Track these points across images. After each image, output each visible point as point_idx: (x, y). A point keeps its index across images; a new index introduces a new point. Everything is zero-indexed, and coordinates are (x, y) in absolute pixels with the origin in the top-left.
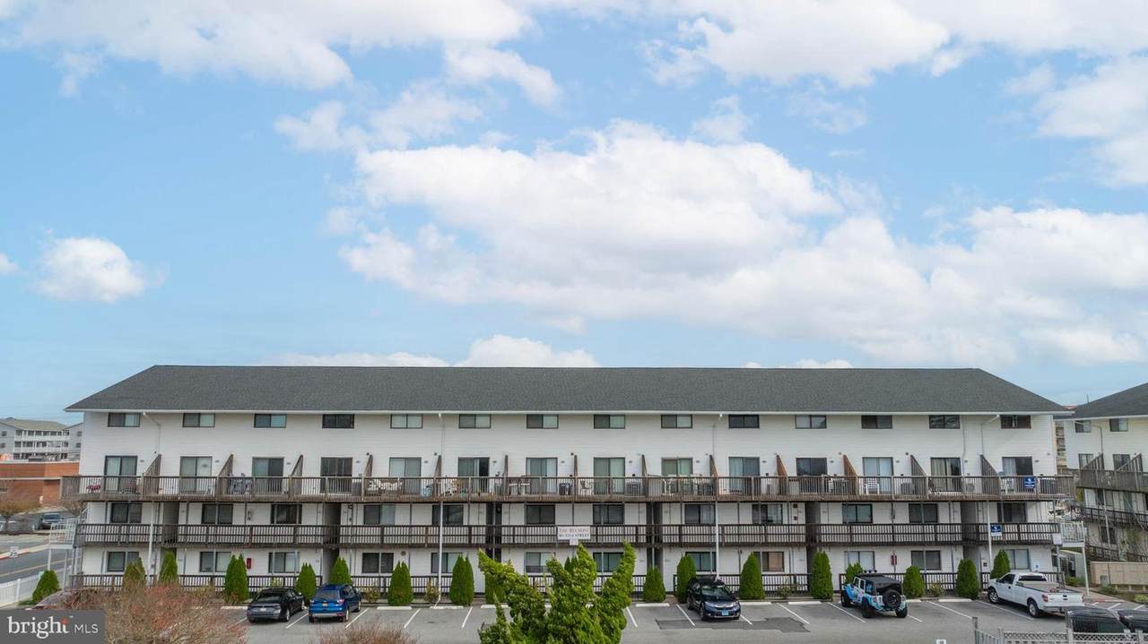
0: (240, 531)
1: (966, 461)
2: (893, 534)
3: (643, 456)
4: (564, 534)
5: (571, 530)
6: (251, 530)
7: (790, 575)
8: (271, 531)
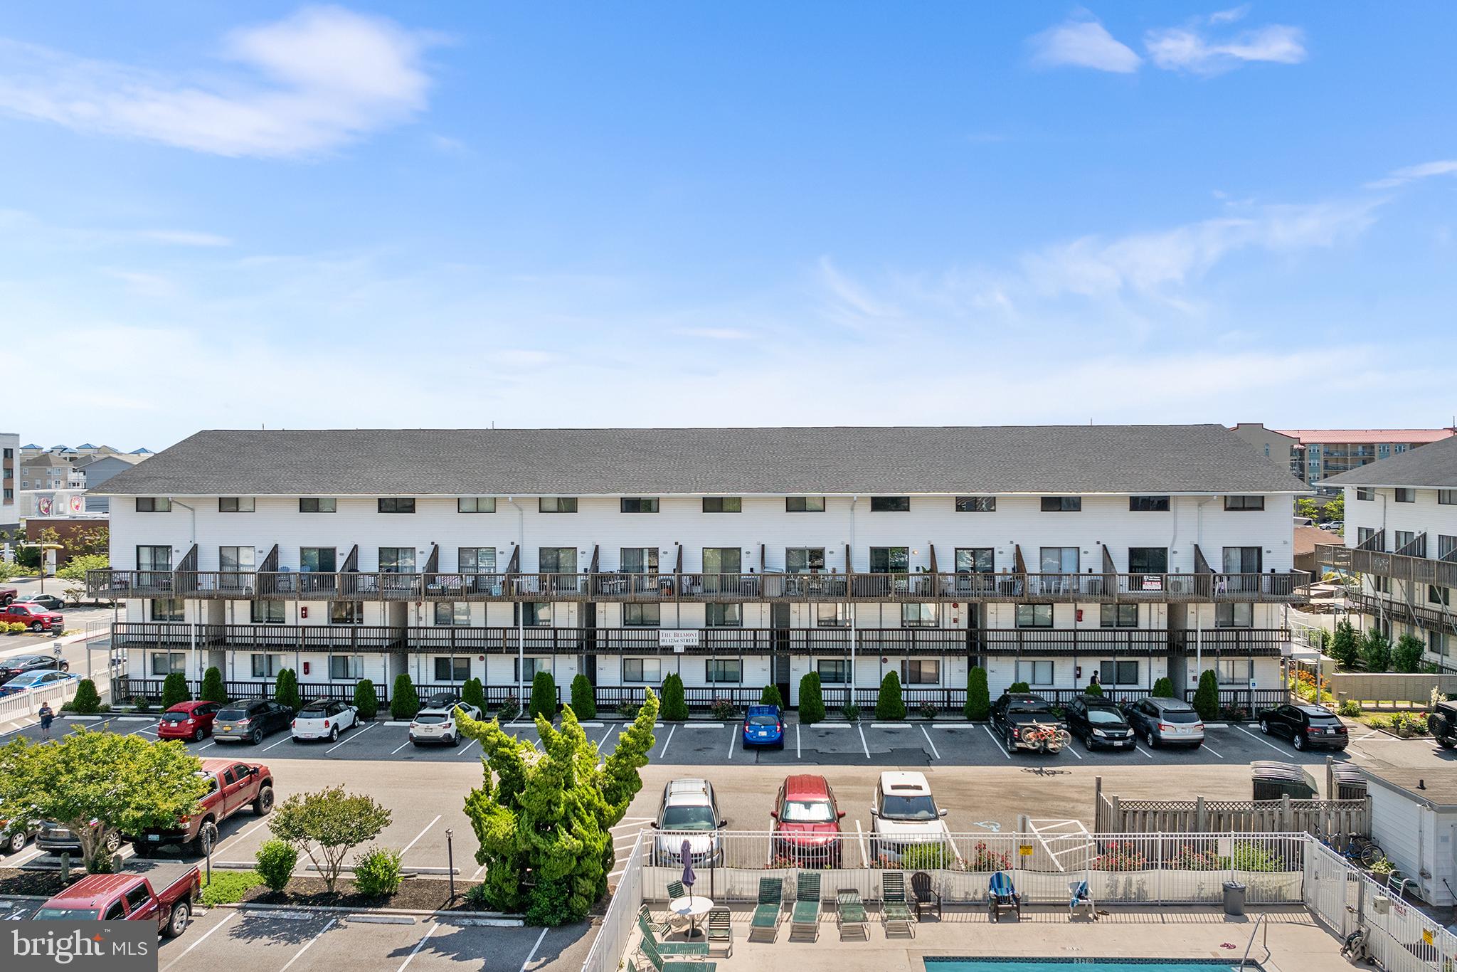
0: (293, 632)
1: (1175, 552)
2: (1075, 642)
3: (763, 546)
4: (666, 639)
5: (675, 635)
6: (304, 632)
7: (943, 690)
8: (326, 633)
